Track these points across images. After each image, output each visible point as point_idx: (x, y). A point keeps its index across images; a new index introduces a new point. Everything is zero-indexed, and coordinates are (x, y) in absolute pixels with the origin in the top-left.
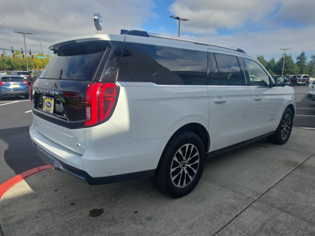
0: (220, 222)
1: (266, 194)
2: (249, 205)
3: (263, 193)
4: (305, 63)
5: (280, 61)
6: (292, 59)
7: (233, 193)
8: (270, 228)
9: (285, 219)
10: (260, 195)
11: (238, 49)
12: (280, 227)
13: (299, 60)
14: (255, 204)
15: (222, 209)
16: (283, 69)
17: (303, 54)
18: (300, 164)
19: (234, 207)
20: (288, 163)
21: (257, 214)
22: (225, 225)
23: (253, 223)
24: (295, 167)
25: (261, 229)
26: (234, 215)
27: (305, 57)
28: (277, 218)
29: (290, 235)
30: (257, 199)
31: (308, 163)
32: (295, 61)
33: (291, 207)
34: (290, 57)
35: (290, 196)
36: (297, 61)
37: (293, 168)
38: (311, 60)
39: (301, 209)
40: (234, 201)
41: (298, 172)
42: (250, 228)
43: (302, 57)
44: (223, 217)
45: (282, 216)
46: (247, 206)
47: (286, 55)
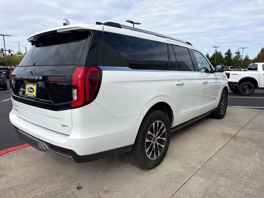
0: (170, 190)
1: (208, 162)
2: (194, 173)
3: (206, 161)
4: (231, 58)
5: (213, 56)
6: (221, 55)
7: (181, 163)
8: (213, 192)
9: (225, 183)
10: (203, 164)
11: (187, 42)
12: (221, 191)
13: (227, 56)
14: (199, 172)
15: (171, 179)
16: (215, 62)
17: (229, 51)
18: (233, 135)
19: (181, 176)
20: (224, 135)
21: (202, 180)
22: (175, 192)
23: (198, 189)
24: (230, 138)
25: (205, 194)
26: (182, 183)
27: (231, 53)
28: (218, 183)
29: (230, 197)
30: (201, 167)
31: (240, 134)
32: (224, 56)
33: (229, 172)
34: (220, 53)
35: (228, 163)
36: (225, 56)
37: (229, 139)
38: (236, 55)
39: (237, 173)
40: (182, 170)
41: (233, 142)
42: (196, 194)
43: (229, 53)
44: (172, 186)
45: (223, 181)
46: (193, 174)
47: (217, 51)
